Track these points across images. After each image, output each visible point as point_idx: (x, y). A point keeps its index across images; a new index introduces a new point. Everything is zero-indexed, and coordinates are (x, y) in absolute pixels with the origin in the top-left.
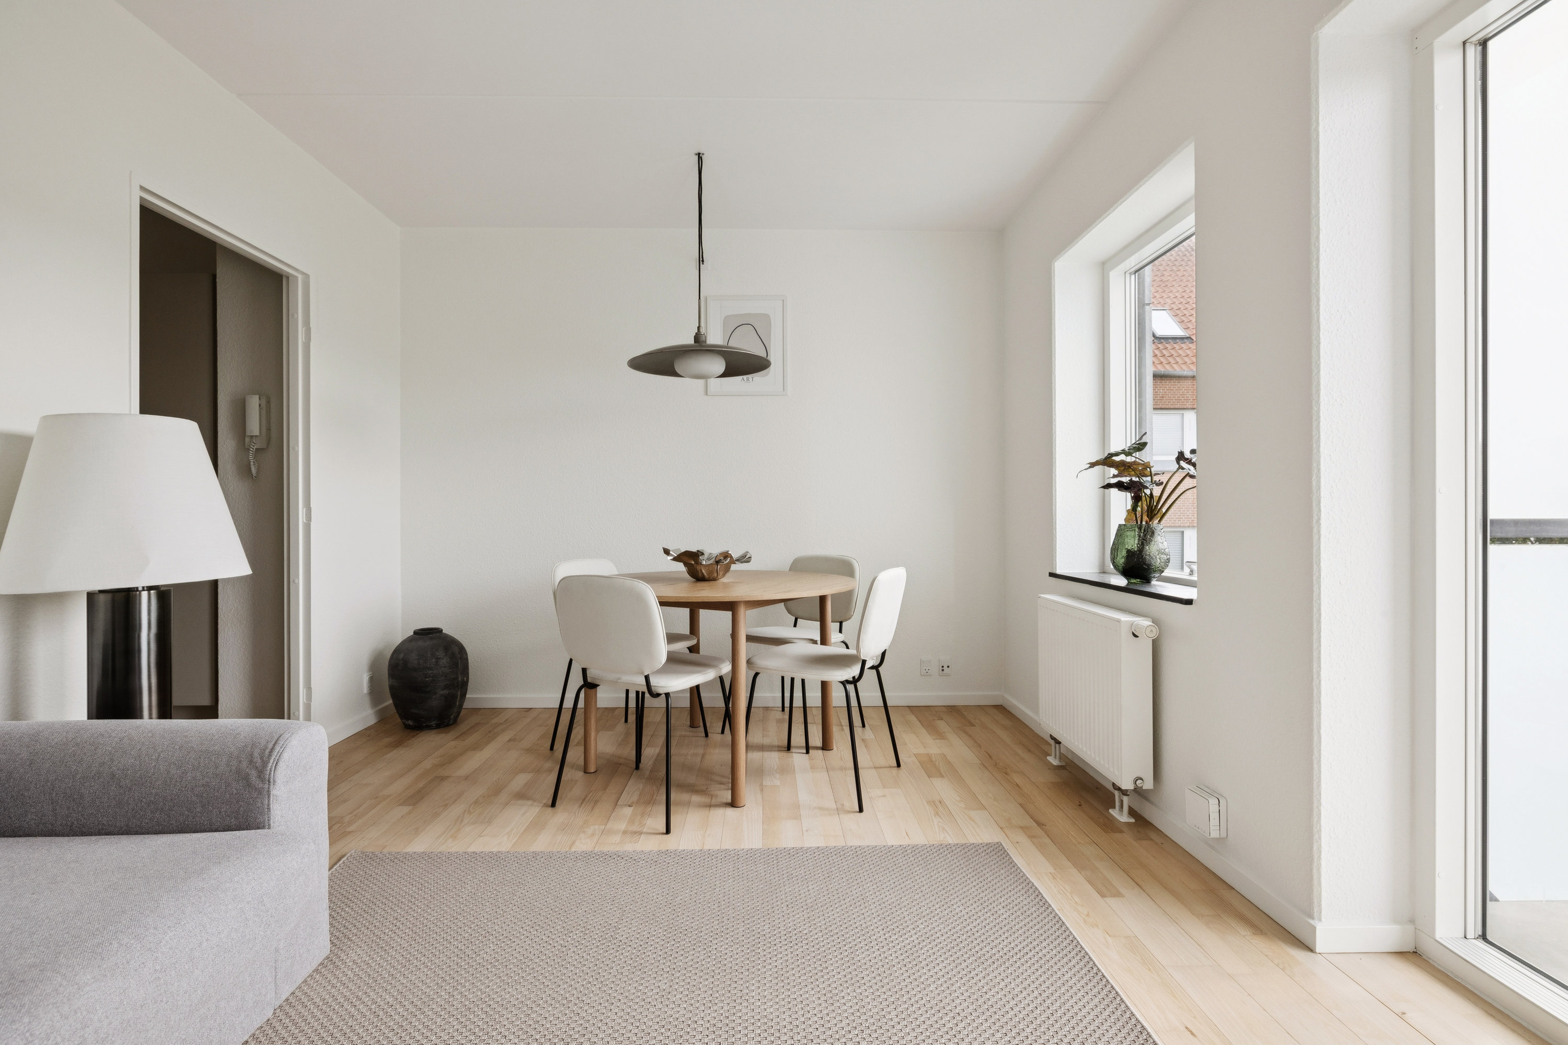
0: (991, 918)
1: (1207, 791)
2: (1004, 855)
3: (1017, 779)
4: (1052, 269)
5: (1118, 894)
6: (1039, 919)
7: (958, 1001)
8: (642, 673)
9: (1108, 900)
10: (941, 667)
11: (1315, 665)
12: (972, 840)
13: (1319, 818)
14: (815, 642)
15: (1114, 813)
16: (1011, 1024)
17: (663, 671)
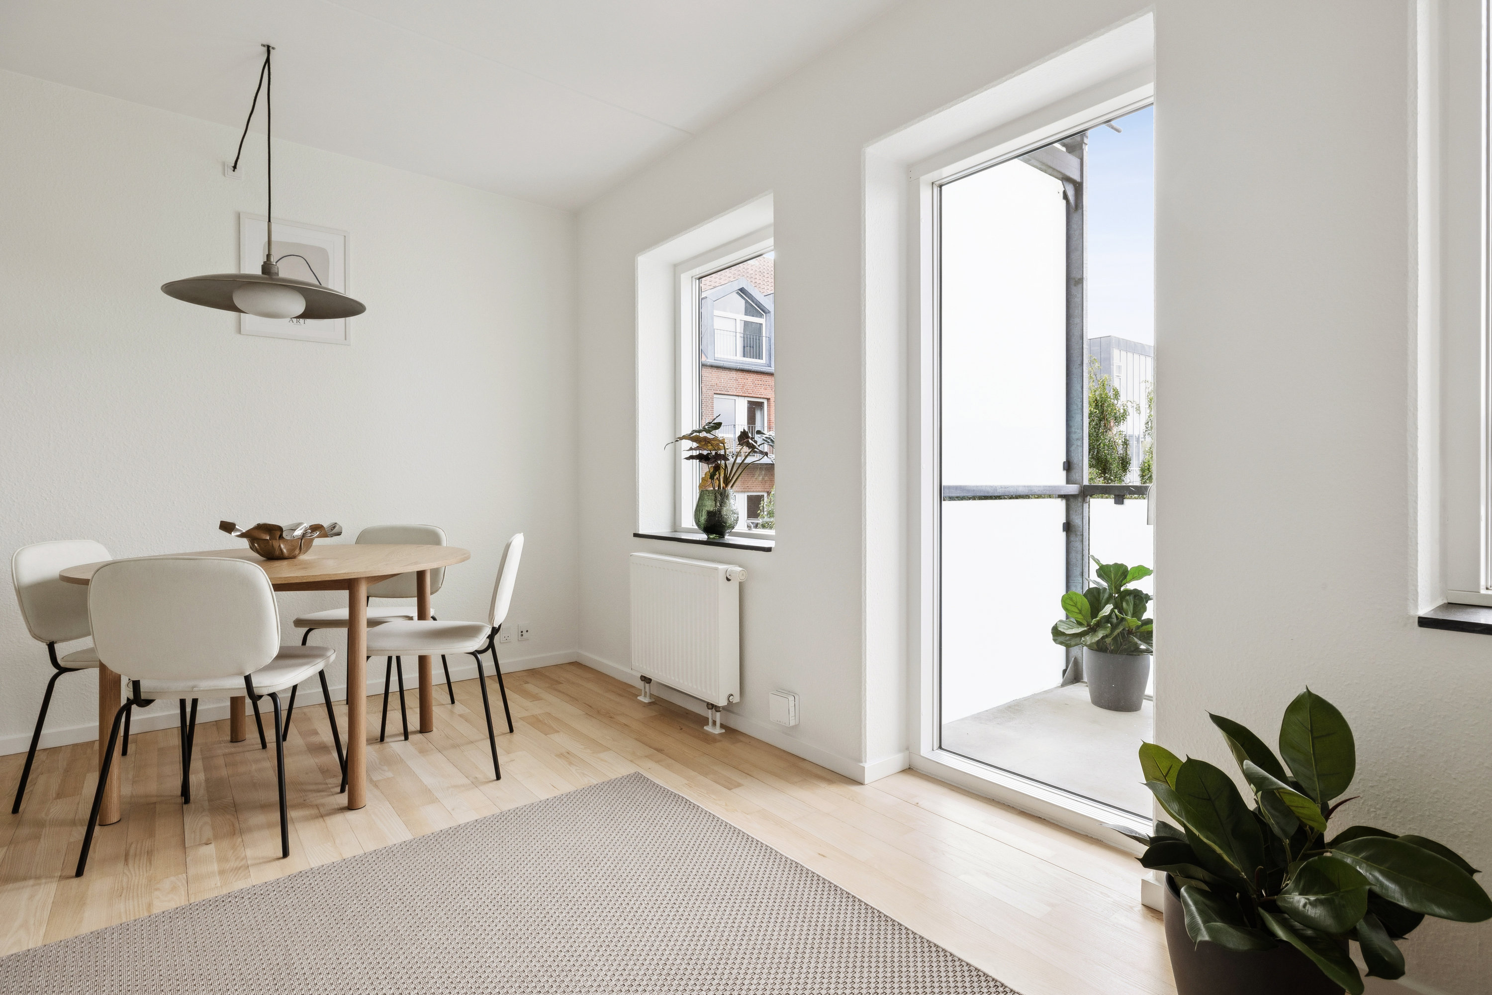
0: (661, 829)
1: (785, 692)
2: (645, 781)
3: (624, 720)
4: (636, 262)
5: (739, 785)
6: (695, 819)
7: (669, 895)
8: (240, 674)
9: (734, 790)
10: (520, 632)
11: (863, 587)
12: (613, 777)
13: (865, 692)
14: (411, 618)
15: (709, 728)
16: (714, 895)
17: (273, 667)
